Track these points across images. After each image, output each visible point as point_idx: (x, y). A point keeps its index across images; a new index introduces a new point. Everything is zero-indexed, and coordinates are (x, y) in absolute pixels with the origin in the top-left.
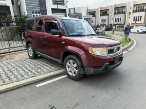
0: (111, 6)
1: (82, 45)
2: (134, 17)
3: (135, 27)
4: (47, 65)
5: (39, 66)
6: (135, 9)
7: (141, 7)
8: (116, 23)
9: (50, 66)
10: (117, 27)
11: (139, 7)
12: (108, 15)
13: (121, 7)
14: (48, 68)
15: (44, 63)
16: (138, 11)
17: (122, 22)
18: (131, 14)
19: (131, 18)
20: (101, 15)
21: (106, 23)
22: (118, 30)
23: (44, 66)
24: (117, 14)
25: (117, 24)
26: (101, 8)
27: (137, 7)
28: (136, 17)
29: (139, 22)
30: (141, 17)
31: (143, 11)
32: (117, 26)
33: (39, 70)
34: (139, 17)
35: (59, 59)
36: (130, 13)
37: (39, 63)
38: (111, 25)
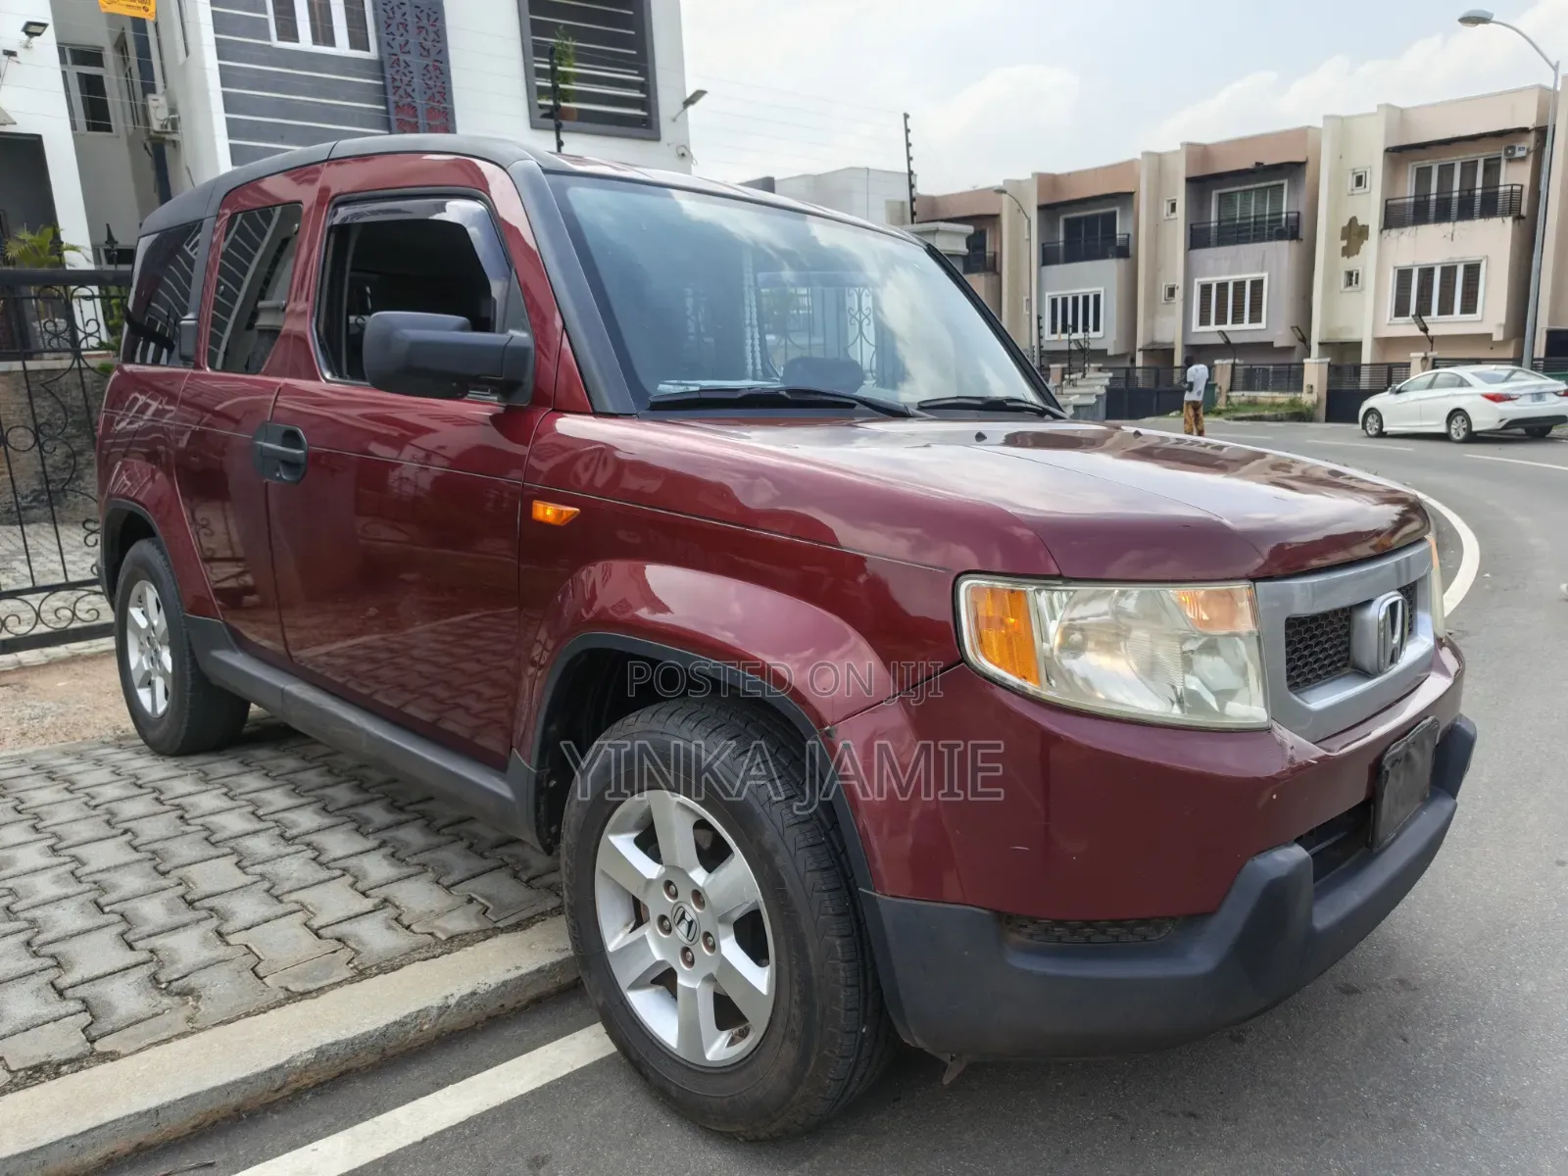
0: (1158, 160)
1: (853, 538)
2: (1404, 275)
3: (1419, 375)
4: (338, 844)
5: (214, 875)
6: (1407, 190)
7: (1469, 168)
8: (1208, 333)
9: (377, 868)
10: (1223, 380)
11: (1446, 171)
12: (1124, 252)
13: (1261, 171)
14: (334, 901)
15: (306, 819)
16: (1443, 214)
17: (1272, 326)
18: (1370, 246)
19: (1369, 278)
20: (1048, 257)
21: (1106, 337)
22: (1233, 412)
23: (294, 867)
24: (1222, 241)
25: (1227, 348)
26: (1047, 182)
27: (1423, 175)
28: (1427, 273)
29: (1457, 324)
30: (1472, 271)
31: (1490, 207)
32: (1223, 364)
33: (188, 947)
34: (1449, 272)
35: (497, 764)
36: (1354, 235)
37: (233, 823)
38: (1161, 354)
